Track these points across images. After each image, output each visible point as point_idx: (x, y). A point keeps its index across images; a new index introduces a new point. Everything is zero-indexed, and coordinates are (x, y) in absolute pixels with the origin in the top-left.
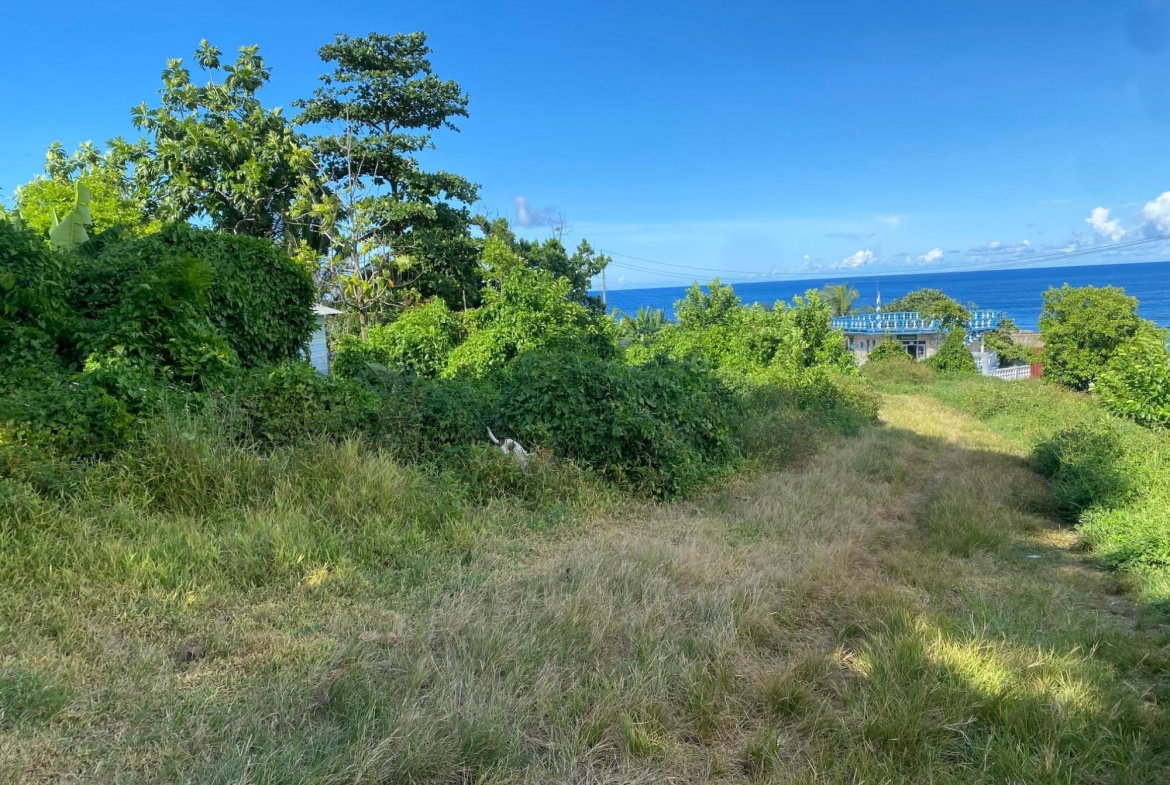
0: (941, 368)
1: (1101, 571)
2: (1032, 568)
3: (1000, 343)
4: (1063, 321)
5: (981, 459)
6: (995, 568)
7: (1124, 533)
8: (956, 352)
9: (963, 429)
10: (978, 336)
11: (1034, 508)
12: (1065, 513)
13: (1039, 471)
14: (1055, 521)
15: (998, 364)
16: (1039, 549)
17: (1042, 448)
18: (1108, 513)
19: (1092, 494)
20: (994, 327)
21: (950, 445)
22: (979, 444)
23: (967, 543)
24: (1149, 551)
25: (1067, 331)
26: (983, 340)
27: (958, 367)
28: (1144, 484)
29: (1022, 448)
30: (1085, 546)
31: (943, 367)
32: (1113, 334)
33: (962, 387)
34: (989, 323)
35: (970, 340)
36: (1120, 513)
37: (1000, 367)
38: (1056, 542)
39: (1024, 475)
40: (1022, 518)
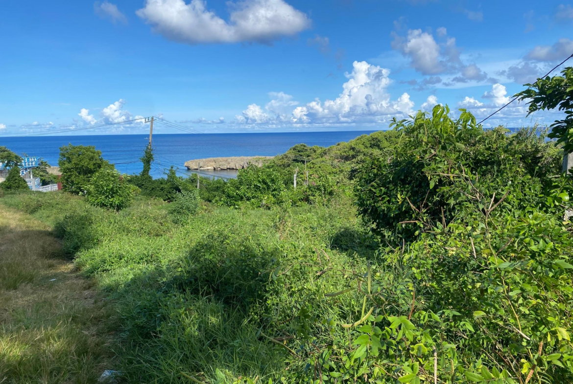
0: (8, 188)
1: (84, 279)
2: (50, 287)
3: (41, 173)
4: (70, 162)
5: (27, 235)
6: (31, 291)
7: (93, 259)
8: (16, 179)
9: (20, 220)
10: (28, 170)
11: (53, 255)
12: (69, 255)
13: (58, 237)
14: (64, 260)
15: (41, 184)
16: (55, 276)
17: (58, 225)
18: (87, 252)
19: (79, 244)
20: (37, 166)
21: (11, 229)
22: (28, 227)
23: (15, 281)
24: (102, 266)
25: (72, 167)
26: (31, 172)
27: (18, 187)
28: (101, 235)
29: (50, 226)
30: (77, 269)
31: (9, 187)
32: (92, 167)
33: (20, 198)
34: (34, 163)
35: (24, 173)
36: (91, 251)
37: (43, 185)
38: (63, 270)
39: (49, 239)
40: (47, 262)
